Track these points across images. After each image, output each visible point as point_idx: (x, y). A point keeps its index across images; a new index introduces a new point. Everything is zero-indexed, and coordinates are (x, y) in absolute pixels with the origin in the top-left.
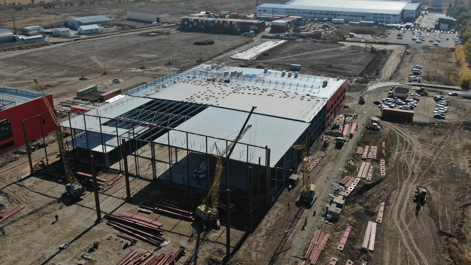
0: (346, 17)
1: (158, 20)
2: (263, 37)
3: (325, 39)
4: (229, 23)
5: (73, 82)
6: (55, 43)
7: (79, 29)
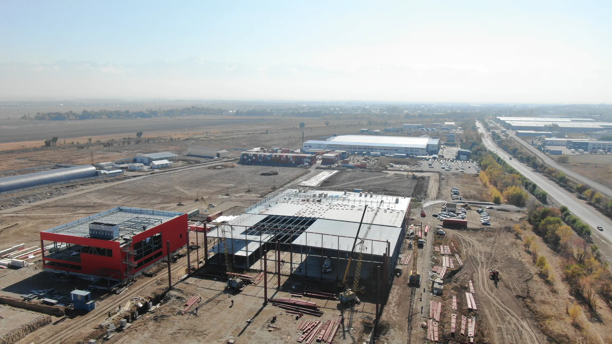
2: (317, 168)
4: (285, 157)
7: (151, 164)
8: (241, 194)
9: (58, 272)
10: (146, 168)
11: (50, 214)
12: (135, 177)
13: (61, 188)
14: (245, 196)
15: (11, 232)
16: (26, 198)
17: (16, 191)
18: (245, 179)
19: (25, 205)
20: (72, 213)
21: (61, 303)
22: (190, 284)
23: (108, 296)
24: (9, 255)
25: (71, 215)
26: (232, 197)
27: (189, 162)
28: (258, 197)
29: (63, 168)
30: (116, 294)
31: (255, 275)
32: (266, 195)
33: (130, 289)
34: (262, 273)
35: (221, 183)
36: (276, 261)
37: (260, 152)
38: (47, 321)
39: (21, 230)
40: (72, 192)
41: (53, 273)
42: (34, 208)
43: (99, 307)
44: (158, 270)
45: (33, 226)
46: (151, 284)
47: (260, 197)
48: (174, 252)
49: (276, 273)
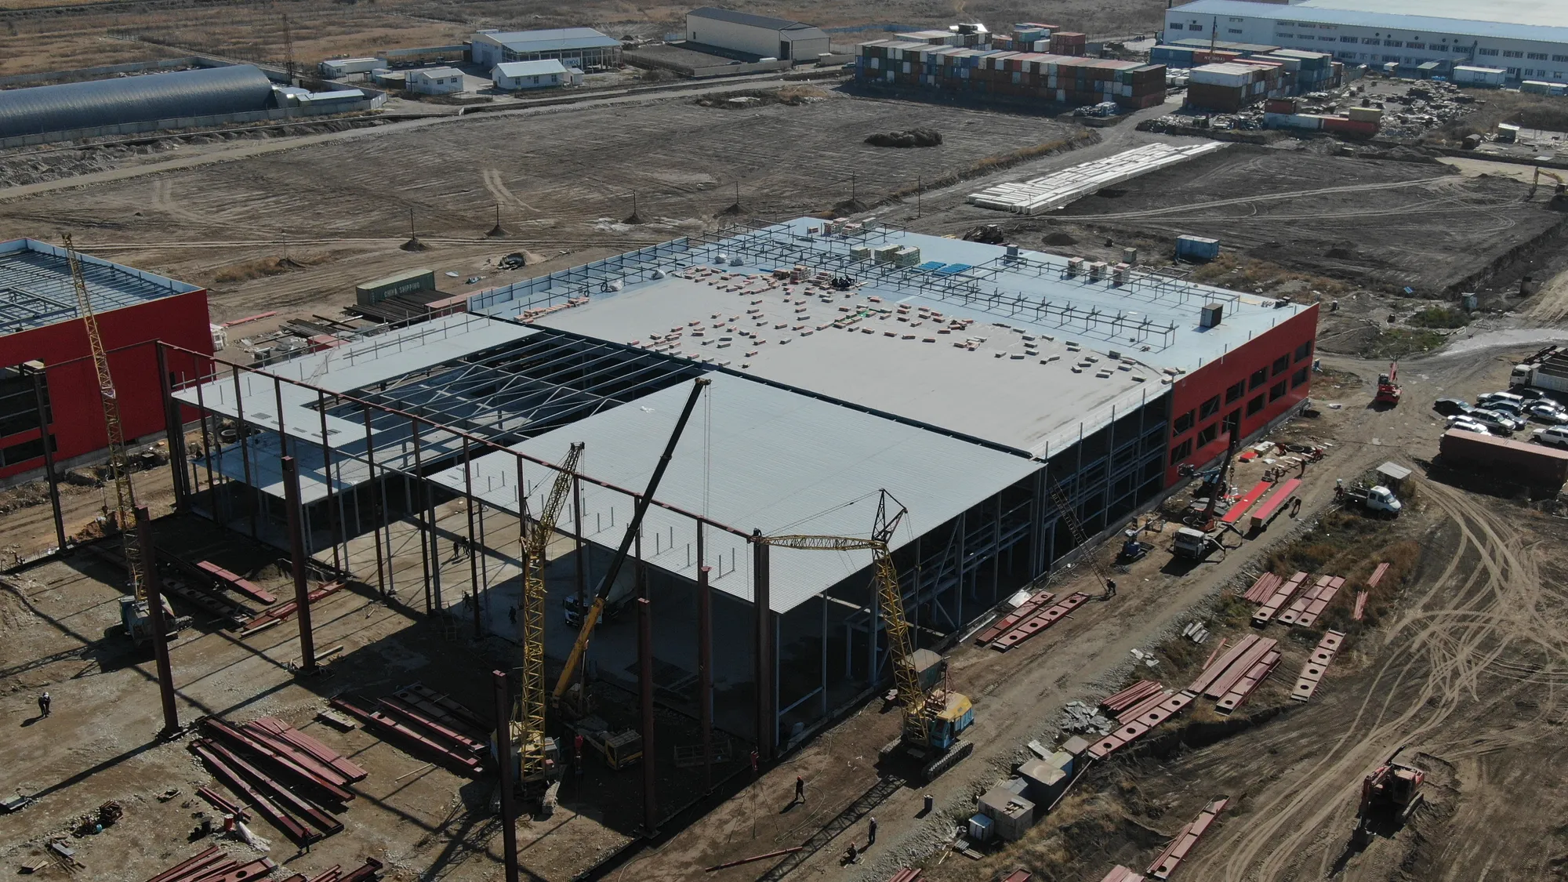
0: (1515, 62)
1: (785, 49)
2: (1143, 127)
3: (1390, 146)
4: (1026, 68)
5: (377, 253)
6: (395, 119)
7: (495, 74)
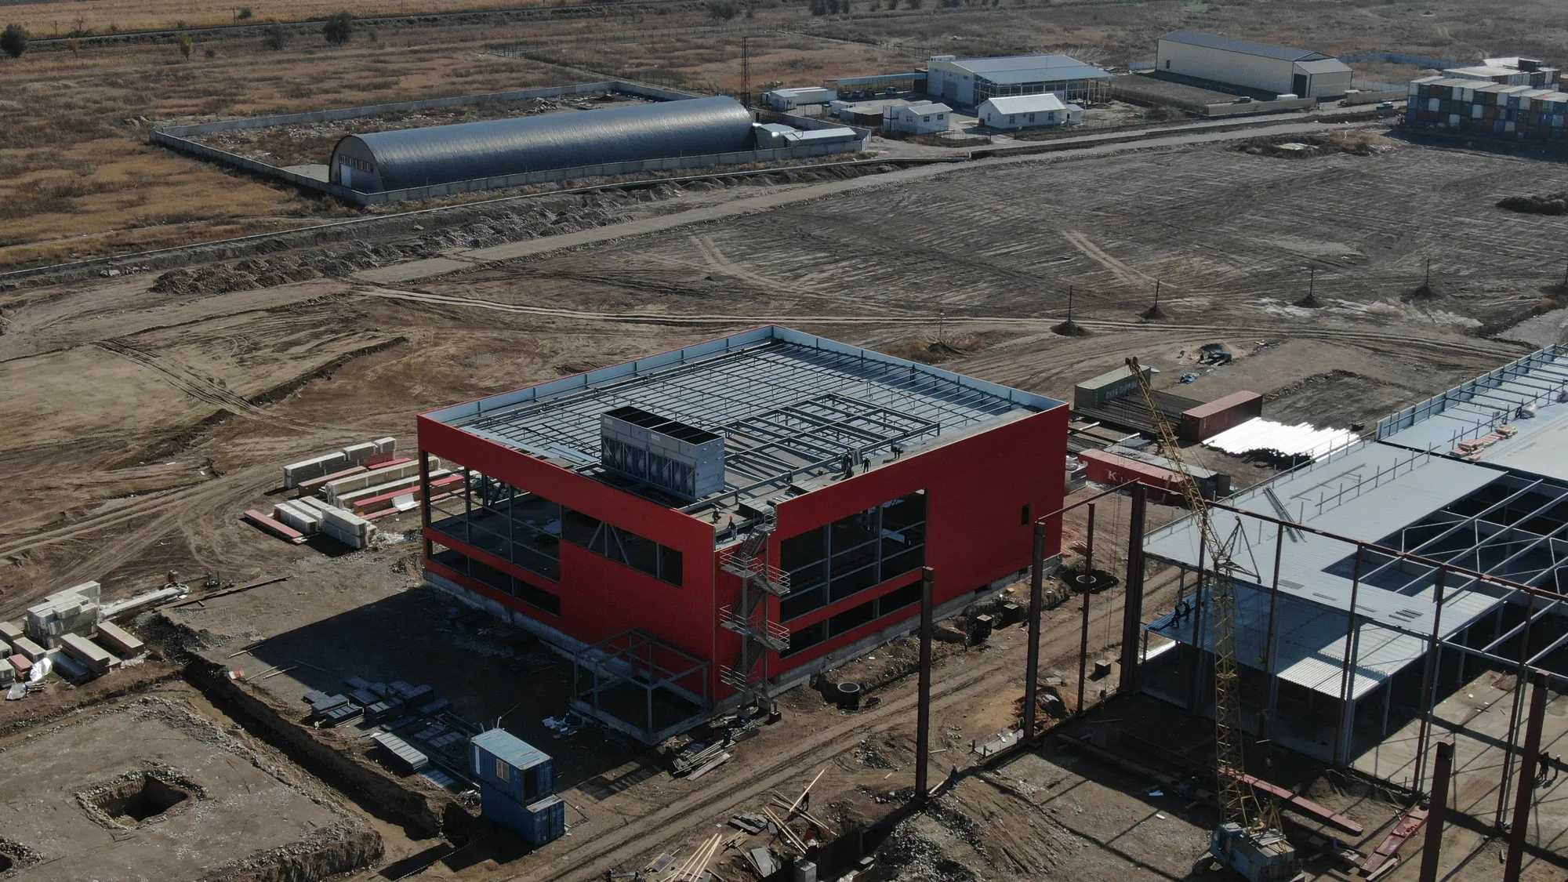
7: (983, 111)
8: (1377, 306)
9: (475, 601)
10: (958, 125)
11: (529, 310)
12: (902, 164)
13: (604, 190)
14: (1397, 316)
15: (370, 375)
16: (465, 222)
17: (442, 187)
18: (1414, 222)
19: (455, 256)
20: (612, 316)
21: (442, 770)
22: (1020, 796)
23: (635, 777)
24: (324, 483)
25: (608, 326)
26: (1328, 315)
27: (1156, 112)
28: (1467, 332)
29: (635, 104)
30: (671, 774)
31: (1377, 814)
32: (1515, 322)
33: (738, 758)
34: (1419, 814)
35: (1288, 231)
36: (1509, 747)
37: (1518, 81)
38: (363, 852)
39: (408, 373)
40: (641, 214)
41: (456, 602)
42: (481, 274)
43: (585, 830)
44: (890, 673)
45: (453, 357)
46: (838, 748)
47: (1480, 333)
48: (984, 588)
49: (1495, 832)
